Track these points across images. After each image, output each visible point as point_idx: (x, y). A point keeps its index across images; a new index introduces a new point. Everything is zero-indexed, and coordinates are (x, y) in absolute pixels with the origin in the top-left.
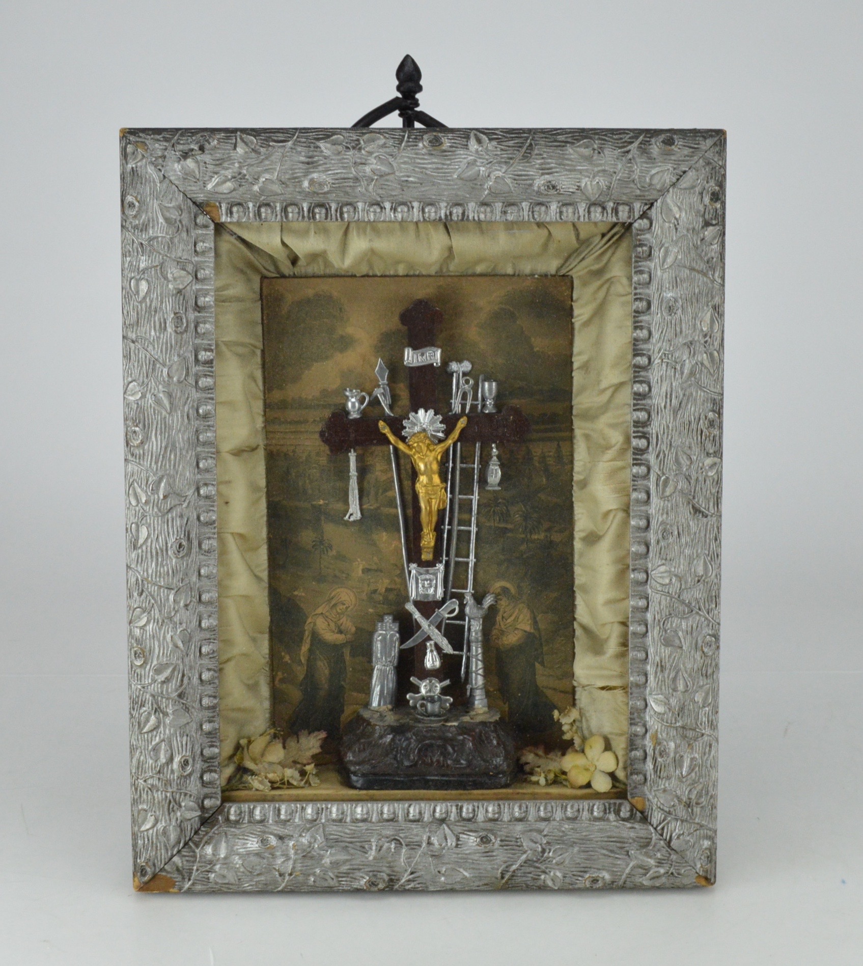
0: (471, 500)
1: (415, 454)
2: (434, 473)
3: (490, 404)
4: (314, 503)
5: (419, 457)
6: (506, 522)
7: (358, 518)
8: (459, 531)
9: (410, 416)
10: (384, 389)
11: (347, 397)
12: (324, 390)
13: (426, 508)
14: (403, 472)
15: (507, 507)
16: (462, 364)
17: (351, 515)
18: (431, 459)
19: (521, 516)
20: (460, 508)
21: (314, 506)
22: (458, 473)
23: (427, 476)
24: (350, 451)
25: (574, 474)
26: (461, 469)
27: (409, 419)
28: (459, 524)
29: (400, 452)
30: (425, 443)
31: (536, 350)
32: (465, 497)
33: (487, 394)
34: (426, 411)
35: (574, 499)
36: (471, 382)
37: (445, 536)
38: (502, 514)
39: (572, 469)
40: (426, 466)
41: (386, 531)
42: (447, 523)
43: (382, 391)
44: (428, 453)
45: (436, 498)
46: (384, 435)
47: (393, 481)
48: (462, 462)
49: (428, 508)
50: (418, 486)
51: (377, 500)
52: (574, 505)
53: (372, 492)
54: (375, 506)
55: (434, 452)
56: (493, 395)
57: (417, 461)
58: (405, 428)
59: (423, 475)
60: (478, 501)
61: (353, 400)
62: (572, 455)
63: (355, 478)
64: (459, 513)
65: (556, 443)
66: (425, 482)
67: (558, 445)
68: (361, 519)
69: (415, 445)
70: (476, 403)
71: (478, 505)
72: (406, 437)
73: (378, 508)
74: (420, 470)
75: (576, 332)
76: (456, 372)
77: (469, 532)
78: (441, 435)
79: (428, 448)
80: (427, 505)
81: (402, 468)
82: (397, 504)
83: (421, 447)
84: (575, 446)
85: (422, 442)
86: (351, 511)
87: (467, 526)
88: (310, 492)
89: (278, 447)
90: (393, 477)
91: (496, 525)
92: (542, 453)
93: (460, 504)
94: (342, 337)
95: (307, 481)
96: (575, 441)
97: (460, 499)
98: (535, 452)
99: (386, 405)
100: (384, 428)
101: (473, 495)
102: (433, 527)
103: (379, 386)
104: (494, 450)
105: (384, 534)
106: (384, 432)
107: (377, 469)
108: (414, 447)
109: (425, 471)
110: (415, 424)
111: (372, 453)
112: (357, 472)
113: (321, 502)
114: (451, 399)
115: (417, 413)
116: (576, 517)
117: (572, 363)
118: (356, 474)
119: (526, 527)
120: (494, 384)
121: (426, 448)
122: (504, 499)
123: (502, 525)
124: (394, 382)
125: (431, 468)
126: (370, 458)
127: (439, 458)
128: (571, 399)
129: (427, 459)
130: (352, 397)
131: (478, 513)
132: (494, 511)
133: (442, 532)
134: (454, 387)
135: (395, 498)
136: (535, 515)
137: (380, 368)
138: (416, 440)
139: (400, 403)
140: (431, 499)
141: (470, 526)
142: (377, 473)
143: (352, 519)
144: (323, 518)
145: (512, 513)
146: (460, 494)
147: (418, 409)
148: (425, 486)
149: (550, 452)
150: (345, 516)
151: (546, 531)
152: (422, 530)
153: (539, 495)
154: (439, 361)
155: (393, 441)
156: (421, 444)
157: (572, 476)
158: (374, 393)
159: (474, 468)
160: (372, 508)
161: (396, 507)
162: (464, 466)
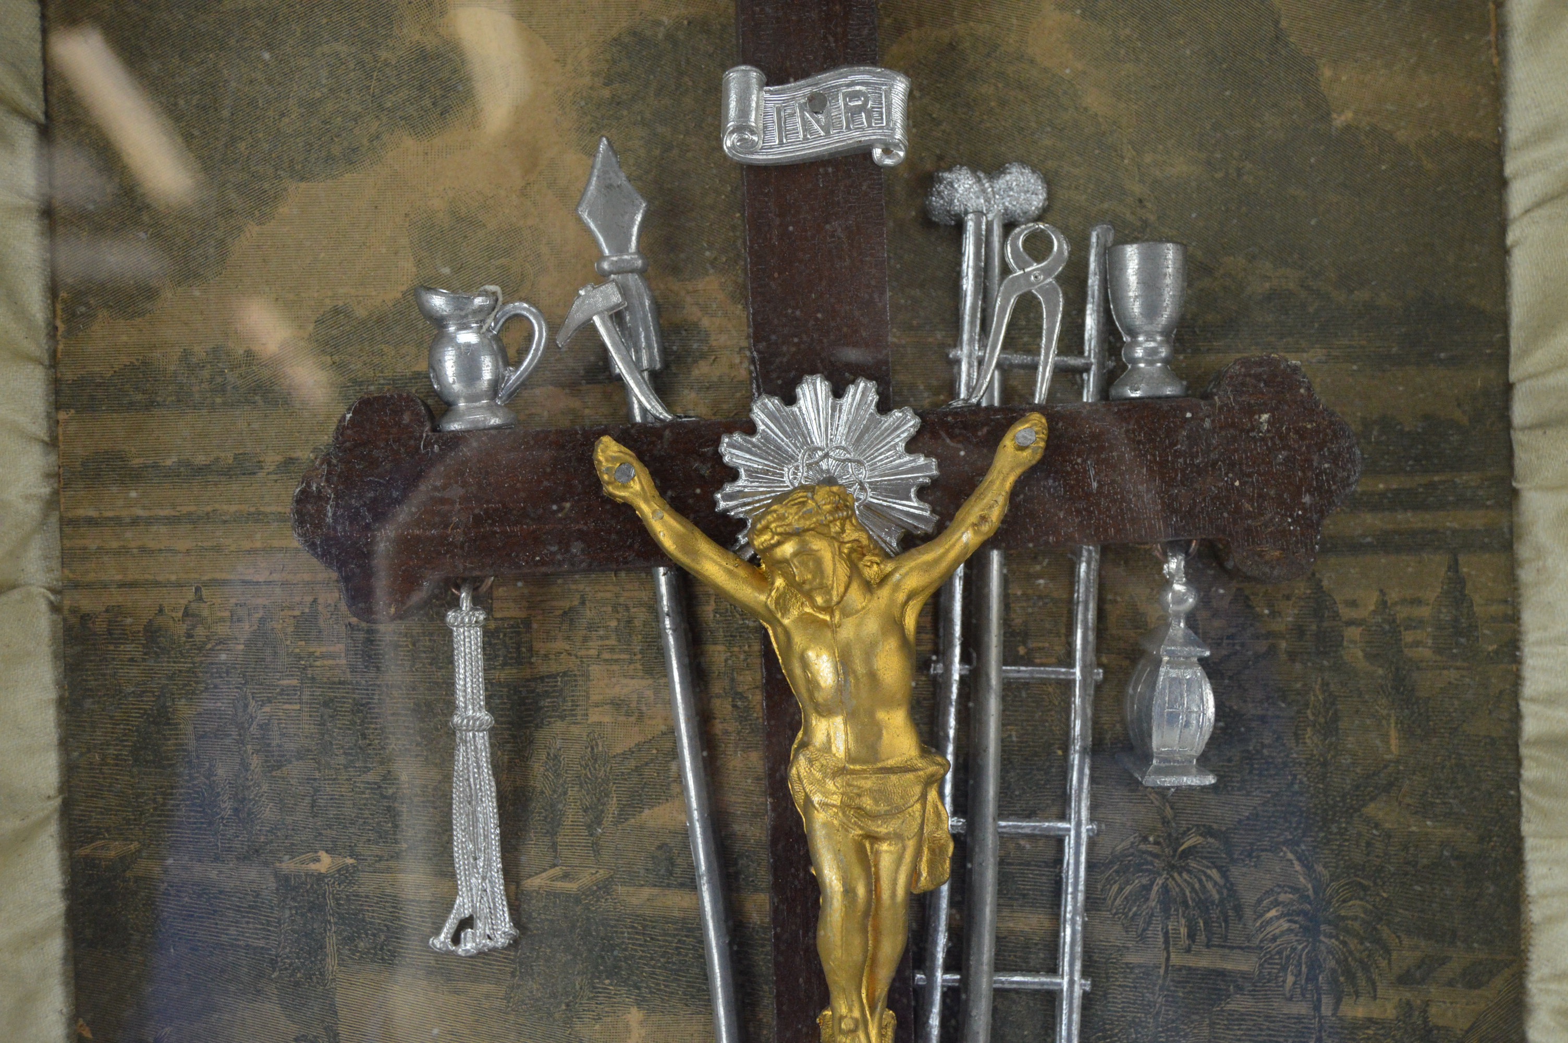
0: (1059, 841)
1: (783, 603)
2: (889, 703)
3: (1151, 352)
4: (288, 865)
5: (806, 621)
6: (1225, 945)
7: (501, 941)
8: (1000, 994)
9: (759, 416)
10: (624, 290)
11: (438, 322)
12: (336, 311)
13: (849, 891)
14: (722, 707)
15: (1224, 873)
16: (1001, 183)
17: (467, 923)
18: (872, 626)
19: (1288, 915)
20: (1003, 880)
21: (284, 881)
22: (993, 705)
23: (851, 717)
24: (455, 604)
25: (1527, 708)
26: (1009, 687)
27: (751, 429)
28: (1000, 966)
29: (708, 611)
30: (836, 539)
31: (1340, 120)
32: (1027, 826)
33: (1136, 309)
34: (838, 392)
35: (1526, 828)
36: (1059, 245)
37: (934, 1021)
38: (1204, 905)
39: (1516, 680)
40: (844, 663)
41: (640, 1003)
42: (940, 956)
43: (616, 298)
44: (856, 596)
45: (898, 837)
46: (626, 510)
47: (675, 754)
48: (1009, 657)
49: (861, 891)
50: (801, 768)
51: (596, 848)
52: (1529, 856)
53: (572, 814)
54: (586, 878)
55: (884, 593)
56: (1165, 317)
57: (799, 640)
58: (732, 474)
59: (826, 711)
60: (1092, 844)
61: (468, 337)
62: (1514, 618)
63: (482, 740)
64: (999, 907)
65: (1437, 563)
66: (839, 748)
67: (1454, 566)
68: (515, 943)
69: (788, 549)
70: (1073, 361)
71: (1090, 866)
72: (741, 524)
73: (605, 887)
74: (812, 684)
75: (1517, 44)
76: (979, 213)
77: (1051, 998)
78: (912, 506)
79: (855, 570)
80: (857, 871)
81: (717, 687)
82: (692, 868)
83: (819, 562)
84: (1526, 575)
85: (821, 531)
86: (463, 906)
87: (1035, 971)
88: (268, 812)
89: (117, 597)
90: (672, 731)
91: (1175, 960)
92: (1383, 604)
93: (1002, 863)
94: (423, 56)
95: (255, 762)
96: (1524, 551)
97: (1004, 838)
98: (1353, 604)
99: (636, 366)
100: (625, 477)
101: (1063, 817)
102: (882, 989)
103: (601, 278)
104: (1179, 587)
105: (634, 1016)
106: (621, 493)
107: (595, 698)
108: (782, 565)
109: (840, 688)
110: (783, 457)
111: (569, 616)
112: (490, 708)
113: (325, 863)
114: (956, 341)
115: (790, 399)
116: (1536, 913)
117: (1503, 183)
118: (485, 716)
119: (1314, 965)
120: (1170, 254)
121: (843, 571)
122: (1208, 832)
123: (1204, 961)
124: (675, 270)
125: (873, 676)
126: (560, 645)
127: (910, 622)
128: (1503, 359)
129: (847, 632)
130: (464, 327)
131: (1092, 904)
132: (1165, 889)
133: (921, 996)
134: (968, 285)
135: (686, 835)
136: (1355, 908)
137: (608, 187)
138: (793, 519)
139: (702, 370)
140: (874, 838)
141: (1053, 970)
142: (594, 718)
143: (468, 945)
144: (331, 941)
145: (1249, 898)
146: (1002, 814)
147: (797, 381)
148: (840, 772)
149: (1417, 602)
150: (437, 932)
151: (1405, 980)
152: (825, 1000)
153: (1371, 809)
154: (899, 135)
155: (668, 543)
156: (818, 545)
157: (1516, 717)
158: (577, 315)
159: (1068, 685)
160: (571, 887)
161: (692, 885)
162: (1023, 671)
